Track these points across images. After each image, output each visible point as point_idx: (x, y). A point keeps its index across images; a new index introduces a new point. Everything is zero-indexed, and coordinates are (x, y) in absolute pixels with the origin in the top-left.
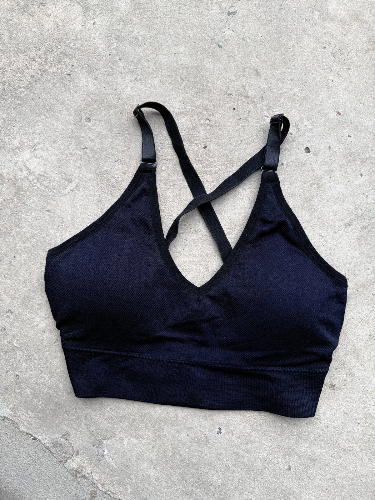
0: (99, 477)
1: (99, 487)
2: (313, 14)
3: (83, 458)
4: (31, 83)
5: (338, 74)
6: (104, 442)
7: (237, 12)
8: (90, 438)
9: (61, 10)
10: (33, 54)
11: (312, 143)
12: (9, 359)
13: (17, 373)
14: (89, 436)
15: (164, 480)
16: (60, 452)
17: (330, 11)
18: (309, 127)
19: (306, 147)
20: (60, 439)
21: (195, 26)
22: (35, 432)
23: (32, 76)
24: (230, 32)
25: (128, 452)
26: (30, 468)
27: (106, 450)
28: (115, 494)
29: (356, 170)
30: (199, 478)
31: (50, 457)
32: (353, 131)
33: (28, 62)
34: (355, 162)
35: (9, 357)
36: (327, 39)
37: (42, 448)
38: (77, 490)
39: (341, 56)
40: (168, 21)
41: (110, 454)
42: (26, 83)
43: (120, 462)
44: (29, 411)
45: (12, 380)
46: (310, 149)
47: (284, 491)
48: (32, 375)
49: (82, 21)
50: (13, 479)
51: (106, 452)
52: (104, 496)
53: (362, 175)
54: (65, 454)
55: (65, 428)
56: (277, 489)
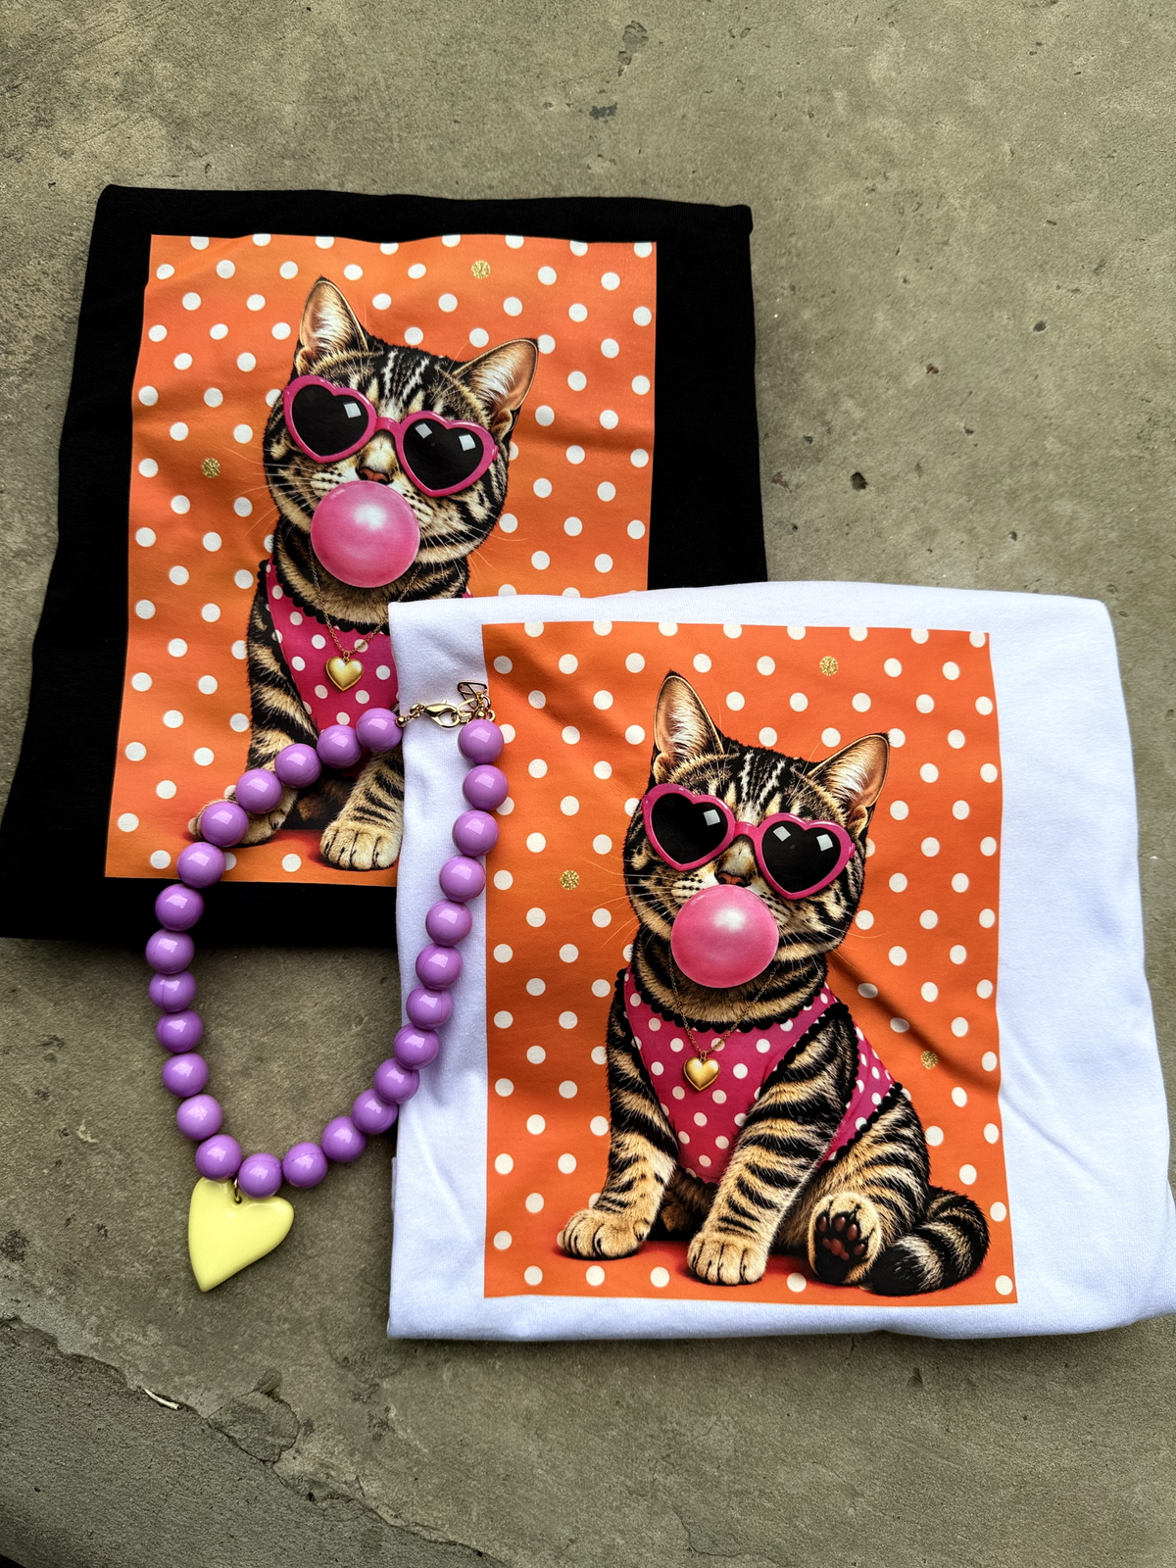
0: (382, 1488)
1: (385, 1516)
2: (831, 99)
3: (328, 1440)
4: (36, 357)
5: (918, 260)
6: (385, 1385)
7: (618, 106)
8: (342, 1379)
9: (105, 136)
10: (32, 269)
11: (868, 459)
12: (68, 1183)
13: (98, 1221)
14: (338, 1374)
15: (571, 1466)
16: (257, 1435)
17: (877, 85)
18: (858, 414)
19: (853, 472)
20: (253, 1394)
21: (502, 154)
22: (175, 1387)
23: (37, 336)
24: (605, 165)
25: (456, 1403)
26: (174, 1494)
27: (392, 1407)
28: (434, 1529)
29: (998, 521)
30: (669, 1445)
31: (229, 1453)
32: (978, 415)
33: (22, 296)
34: (992, 501)
35: (67, 1177)
36: (877, 165)
37: (203, 1430)
38: (321, 1535)
39: (920, 211)
40: (423, 146)
41: (405, 1415)
42: (21, 358)
43: (439, 1434)
44: (151, 1327)
45: (87, 1244)
46: (866, 476)
47: (910, 1441)
48: (144, 1221)
49: (169, 164)
50: (124, 1535)
51: (392, 1415)
52: (403, 1541)
53: (1015, 536)
54: (273, 1435)
55: (264, 1361)
56: (890, 1439)
